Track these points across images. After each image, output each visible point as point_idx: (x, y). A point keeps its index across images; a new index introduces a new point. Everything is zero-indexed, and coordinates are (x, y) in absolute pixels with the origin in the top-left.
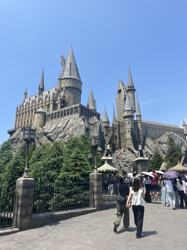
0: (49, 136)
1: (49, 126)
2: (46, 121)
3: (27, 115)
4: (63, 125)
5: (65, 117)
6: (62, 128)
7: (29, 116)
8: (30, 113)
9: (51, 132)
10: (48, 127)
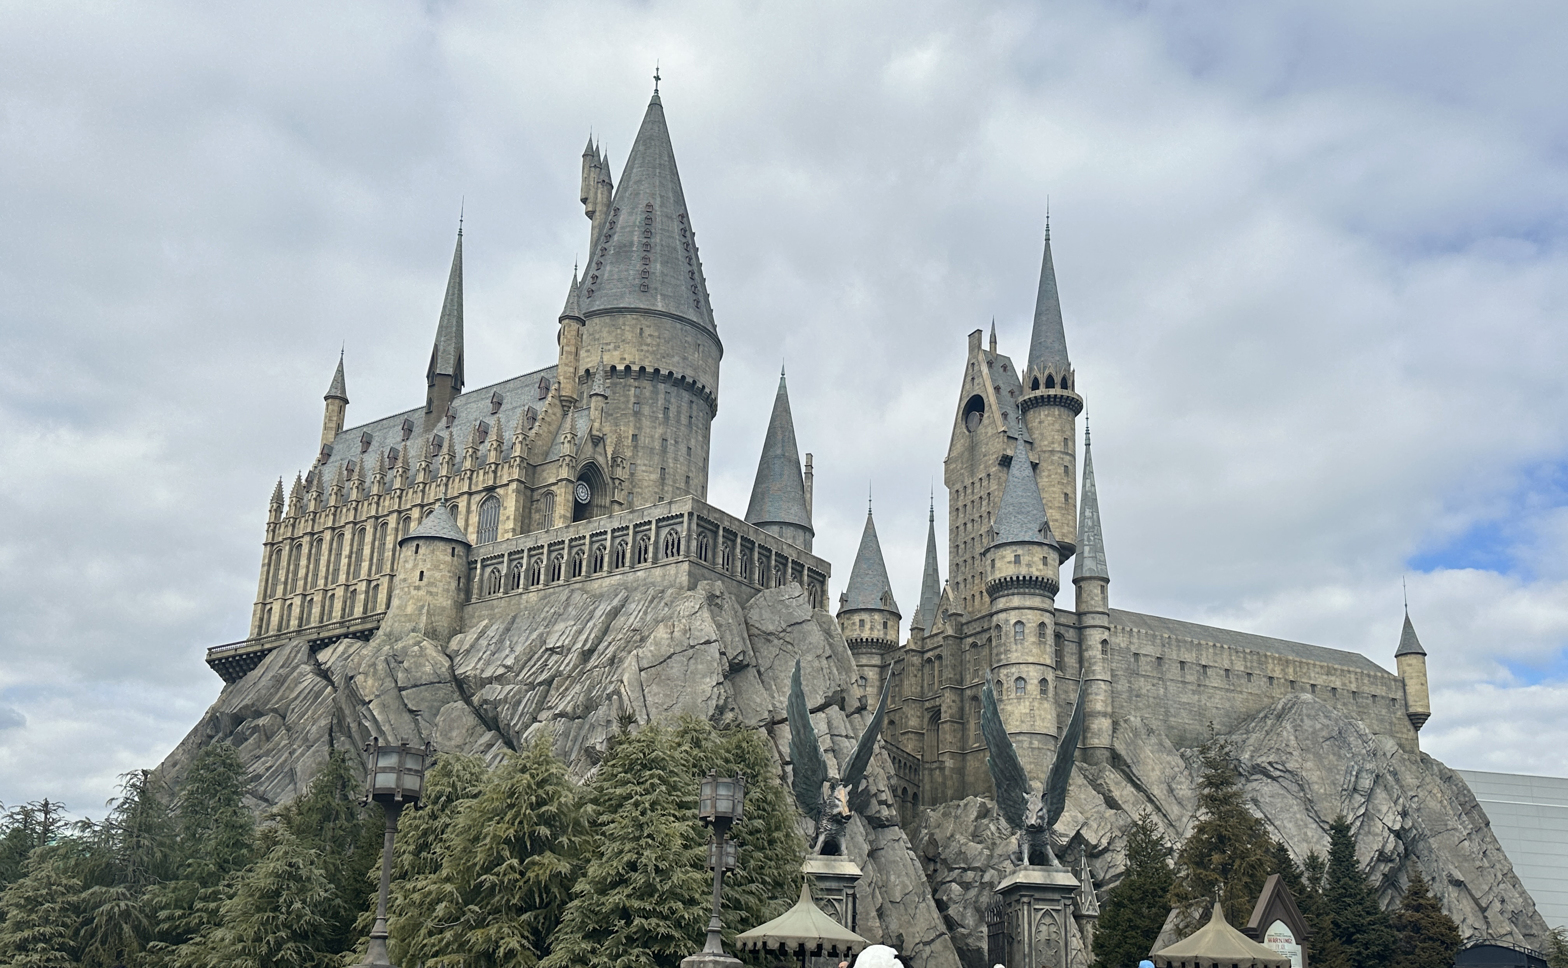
0: (486, 701)
1: (490, 633)
2: (468, 599)
3: (346, 551)
4: (580, 632)
5: (596, 585)
6: (573, 657)
7: (357, 555)
8: (368, 538)
9: (499, 679)
10: (483, 642)
